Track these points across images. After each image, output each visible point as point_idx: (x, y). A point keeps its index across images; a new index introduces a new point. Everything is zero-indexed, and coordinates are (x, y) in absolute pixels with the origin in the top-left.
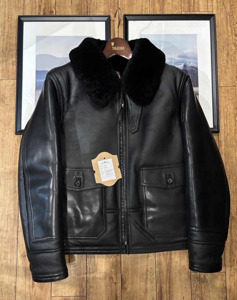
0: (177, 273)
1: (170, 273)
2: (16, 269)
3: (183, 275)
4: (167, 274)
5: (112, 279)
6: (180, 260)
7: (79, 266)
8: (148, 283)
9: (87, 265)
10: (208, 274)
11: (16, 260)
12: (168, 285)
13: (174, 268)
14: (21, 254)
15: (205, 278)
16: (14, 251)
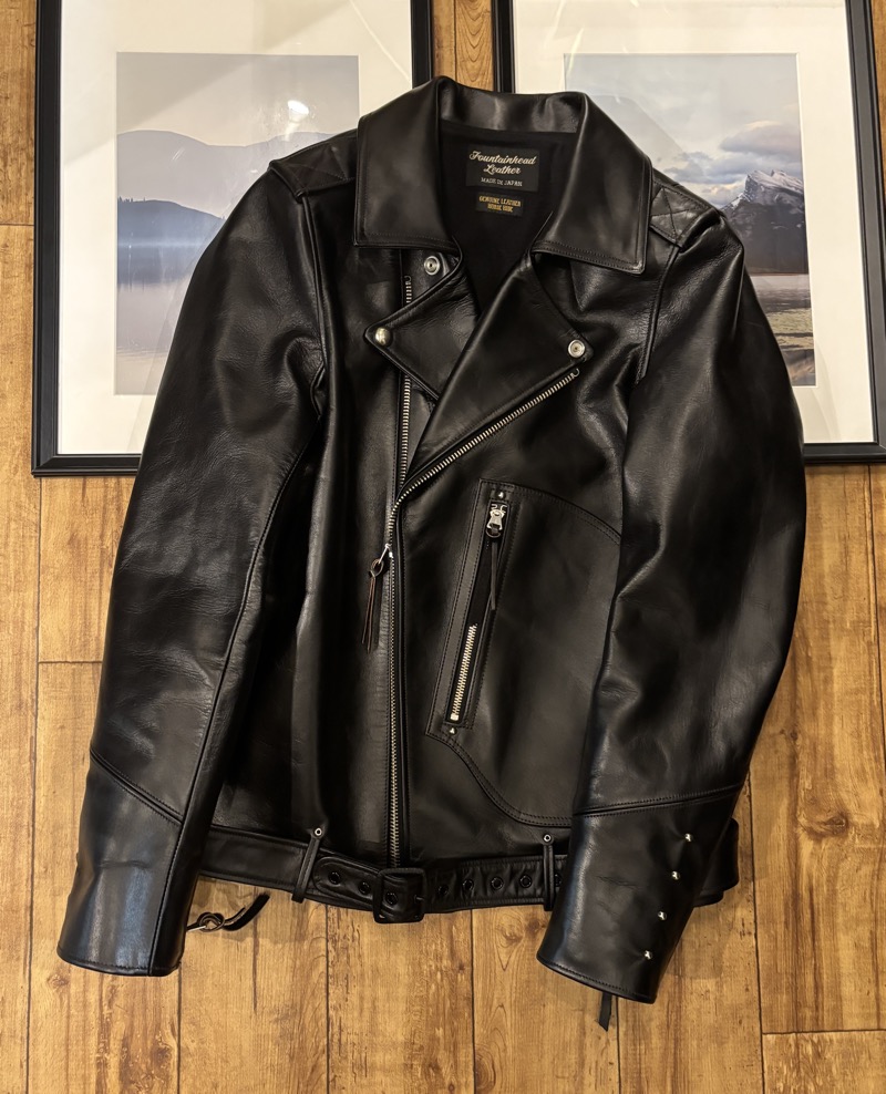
0: (705, 1041)
1: (677, 1041)
2: (25, 1036)
3: (729, 1046)
4: (667, 1044)
5: (437, 1068)
6: (719, 986)
7: (297, 1021)
8: (586, 1082)
9: (331, 1012)
10: (831, 1041)
11: (26, 1000)
12: (669, 1089)
13: (694, 1017)
14: (47, 974)
15: (818, 1055)
16: (18, 959)
